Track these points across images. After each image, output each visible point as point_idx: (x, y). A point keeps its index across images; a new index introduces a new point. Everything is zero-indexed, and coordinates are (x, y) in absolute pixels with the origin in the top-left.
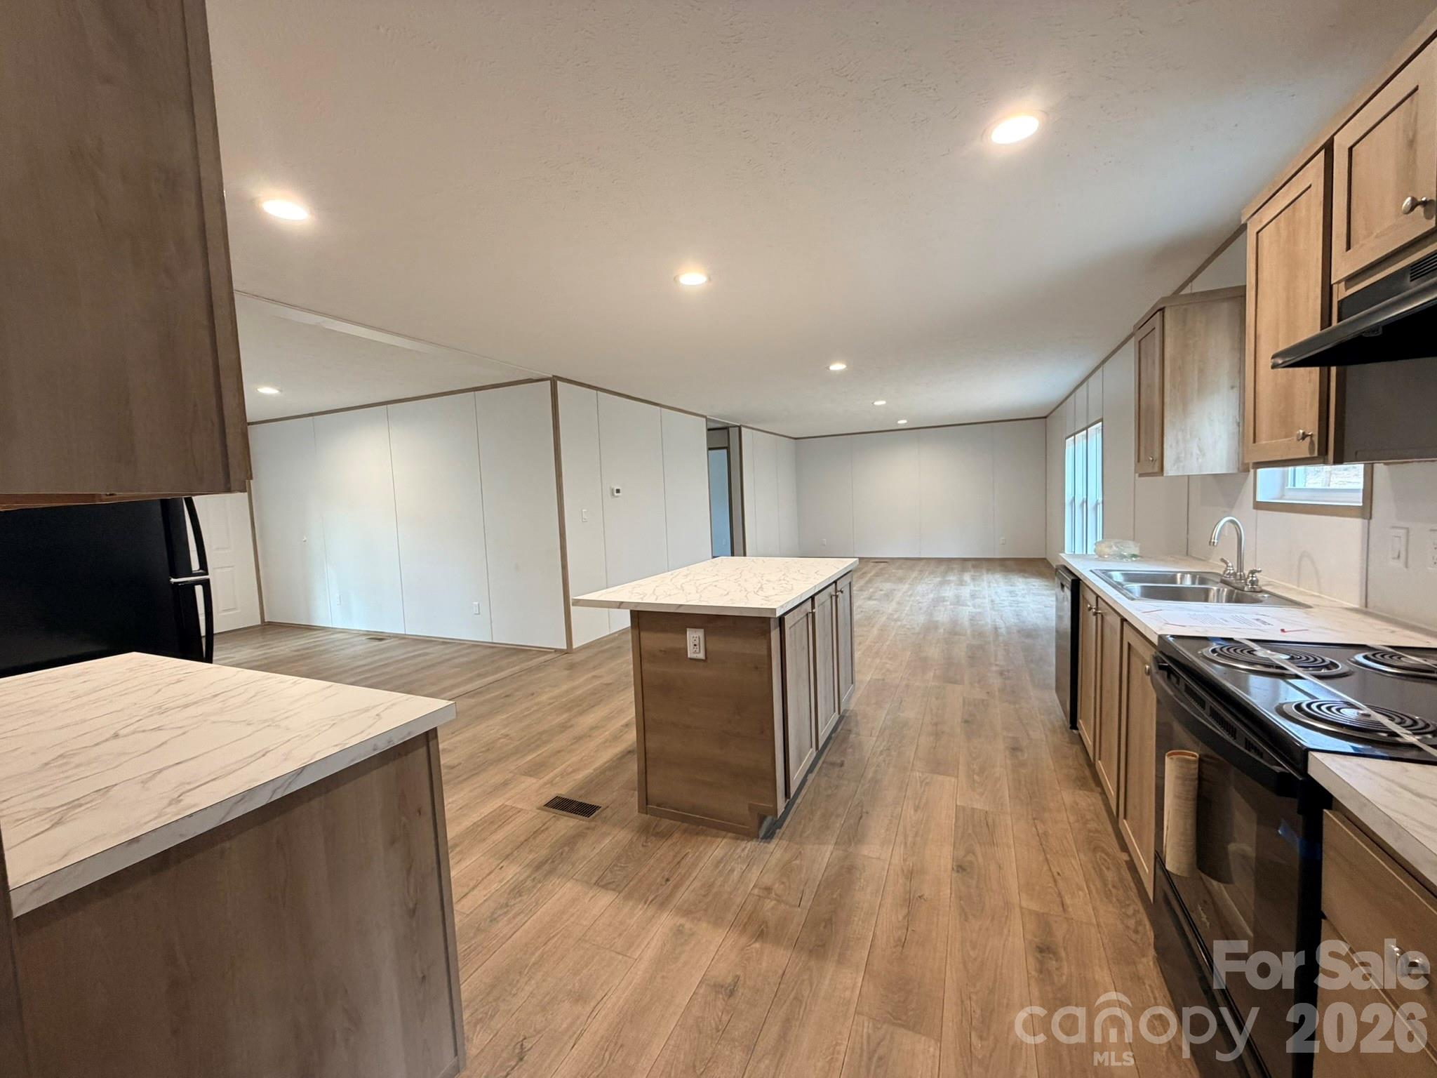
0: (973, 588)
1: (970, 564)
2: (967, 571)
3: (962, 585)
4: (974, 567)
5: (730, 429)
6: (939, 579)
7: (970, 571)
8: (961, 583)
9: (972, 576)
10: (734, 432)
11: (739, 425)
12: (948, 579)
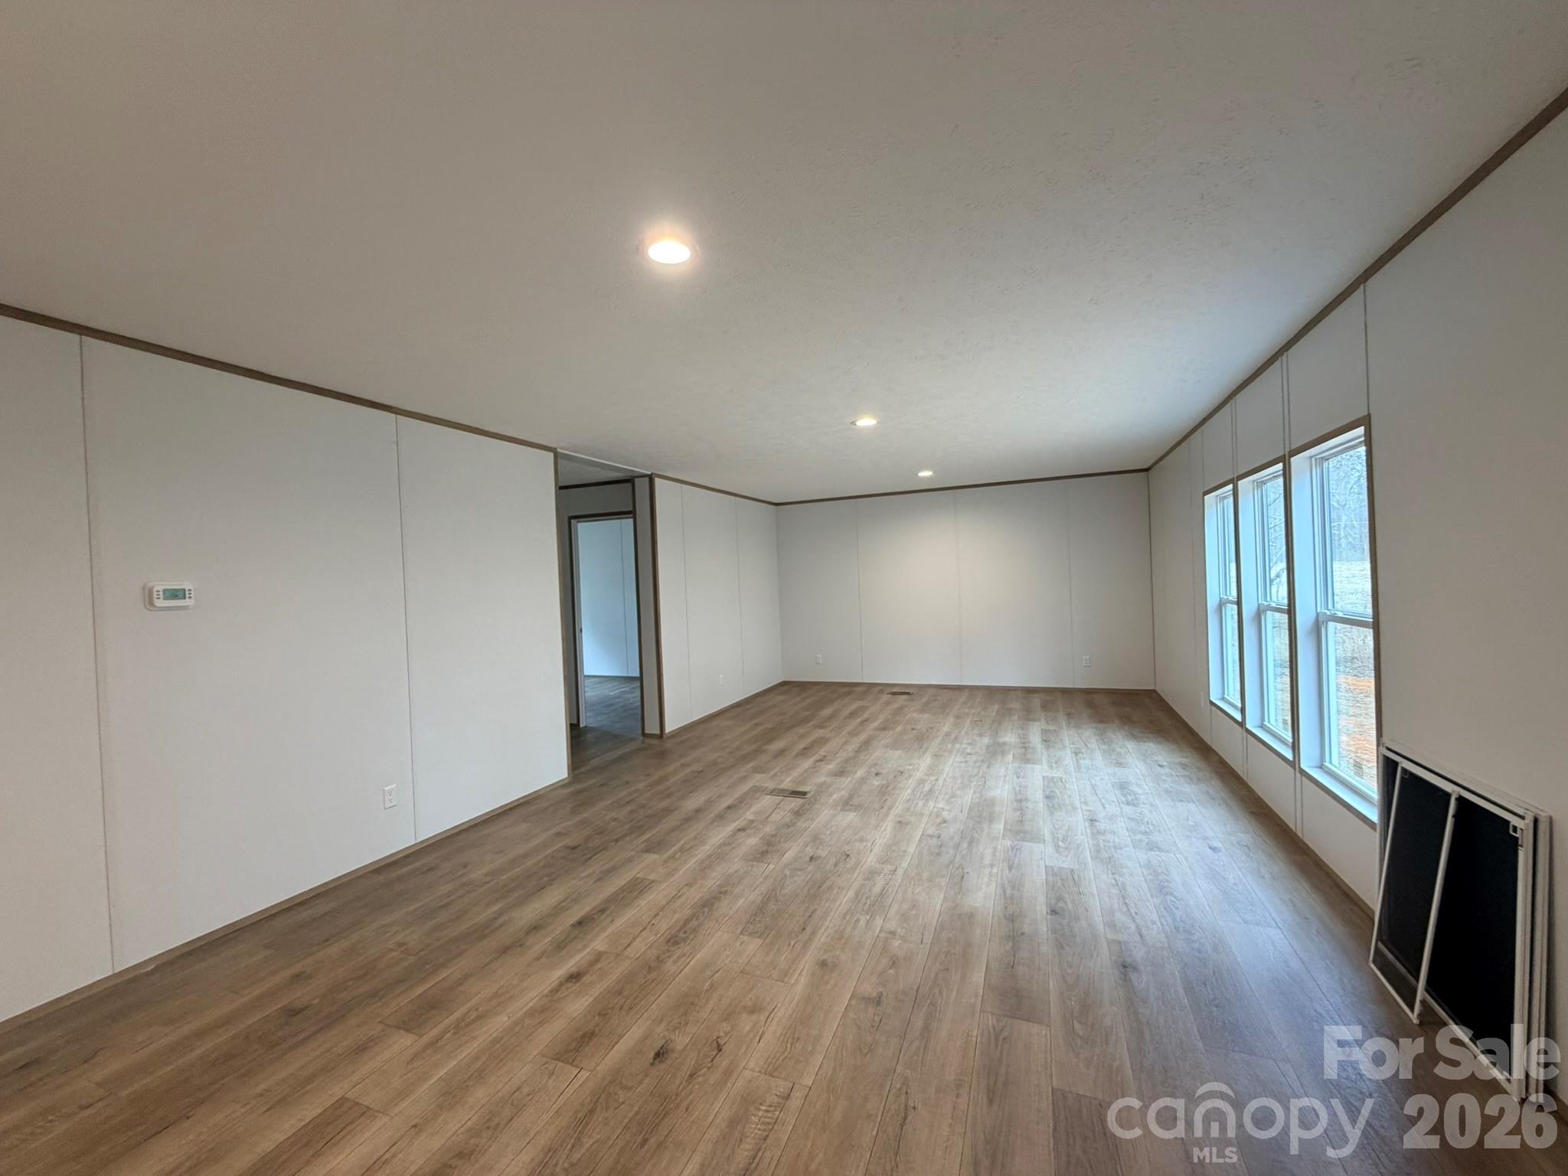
0: (1049, 774)
1: (1036, 701)
2: (1034, 720)
3: (1028, 761)
4: (1045, 707)
5: (637, 481)
6: (986, 740)
7: (1039, 720)
8: (1026, 756)
9: (1044, 732)
10: (642, 486)
11: (649, 473)
12: (1001, 740)
